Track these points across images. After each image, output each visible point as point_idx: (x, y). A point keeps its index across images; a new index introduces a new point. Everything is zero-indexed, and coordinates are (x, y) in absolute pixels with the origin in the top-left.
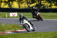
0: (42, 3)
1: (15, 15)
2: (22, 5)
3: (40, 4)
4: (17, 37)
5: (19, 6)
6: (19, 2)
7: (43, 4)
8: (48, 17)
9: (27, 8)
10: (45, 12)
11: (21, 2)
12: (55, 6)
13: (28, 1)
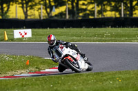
0: (80, 6)
1: (26, 34)
2: (32, 11)
3: (75, 9)
4: (58, 83)
5: (26, 14)
6: (25, 5)
7: (84, 7)
8: (108, 38)
9: (45, 18)
10: (95, 27)
11: (30, 4)
13: (47, 2)
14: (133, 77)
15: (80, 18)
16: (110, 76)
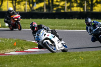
0: (54, 3)
2: (19, 5)
3: (51, 5)
4: (37, 60)
5: (14, 7)
7: (57, 3)
8: (74, 27)
10: (65, 18)
12: (79, 8)
14: (92, 57)
15: (54, 12)
16: (75, 55)
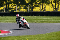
3: (8, 8)
14: (33, 38)
